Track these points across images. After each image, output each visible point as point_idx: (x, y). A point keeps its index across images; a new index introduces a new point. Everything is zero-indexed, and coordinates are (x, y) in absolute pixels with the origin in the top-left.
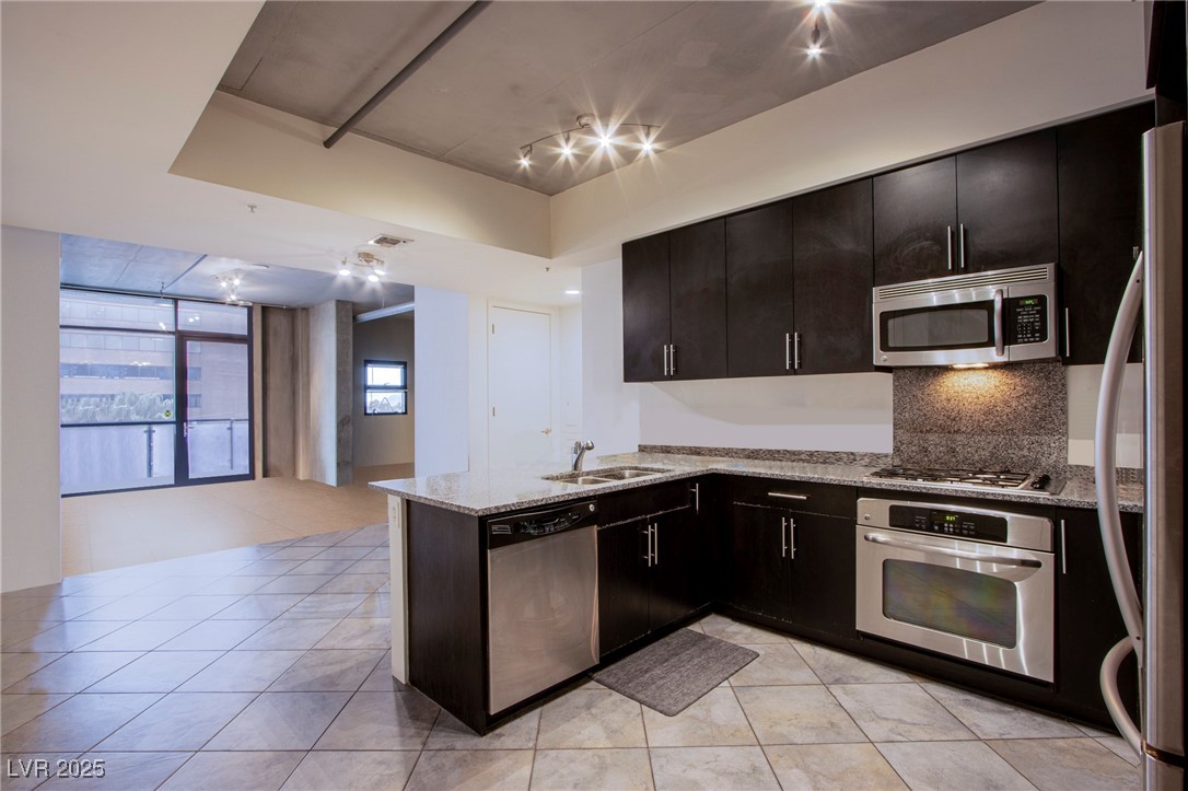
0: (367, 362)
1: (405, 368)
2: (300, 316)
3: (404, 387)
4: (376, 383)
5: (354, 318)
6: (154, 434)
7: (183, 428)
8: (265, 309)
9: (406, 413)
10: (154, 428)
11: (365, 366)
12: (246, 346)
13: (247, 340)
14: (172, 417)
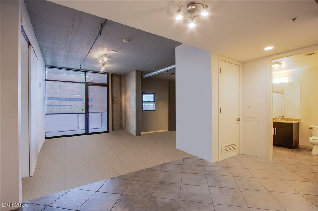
0: (143, 93)
1: (155, 95)
2: (123, 77)
3: (154, 102)
4: (146, 100)
5: (142, 77)
6: (79, 117)
7: (87, 115)
8: (112, 75)
9: (155, 110)
10: (79, 115)
11: (143, 94)
12: (107, 87)
13: (107, 85)
14: (84, 112)
